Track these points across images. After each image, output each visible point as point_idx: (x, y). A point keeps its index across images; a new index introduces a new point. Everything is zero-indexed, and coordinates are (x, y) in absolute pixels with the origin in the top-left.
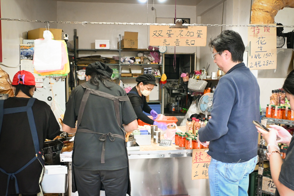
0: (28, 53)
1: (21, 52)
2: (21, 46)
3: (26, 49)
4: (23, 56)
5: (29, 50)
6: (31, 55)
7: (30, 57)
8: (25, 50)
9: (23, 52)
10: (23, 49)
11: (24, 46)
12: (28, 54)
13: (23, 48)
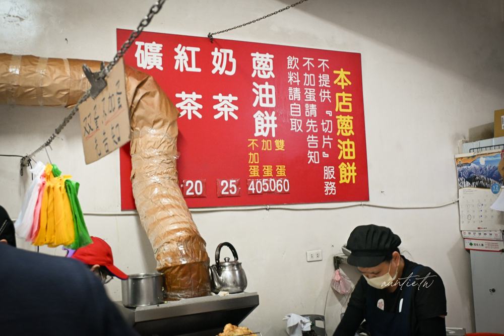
0: (470, 173)
1: (459, 172)
2: (457, 159)
3: (466, 164)
4: (463, 180)
5: (473, 165)
6: (475, 177)
7: (475, 181)
8: (465, 167)
9: (462, 171)
10: (462, 165)
11: (462, 158)
12: (472, 175)
13: (462, 163)
